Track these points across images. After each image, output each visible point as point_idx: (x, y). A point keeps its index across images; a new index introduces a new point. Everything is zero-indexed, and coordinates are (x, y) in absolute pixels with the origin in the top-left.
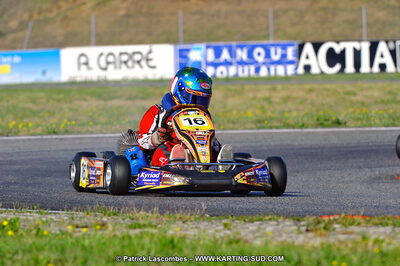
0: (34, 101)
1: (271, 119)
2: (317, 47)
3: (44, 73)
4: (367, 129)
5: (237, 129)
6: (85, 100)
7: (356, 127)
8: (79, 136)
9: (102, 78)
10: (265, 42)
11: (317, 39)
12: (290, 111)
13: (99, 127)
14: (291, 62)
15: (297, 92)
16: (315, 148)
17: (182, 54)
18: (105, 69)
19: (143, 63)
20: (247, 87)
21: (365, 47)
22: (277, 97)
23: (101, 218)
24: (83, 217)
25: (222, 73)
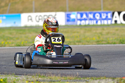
0: (11, 34)
1: (103, 41)
2: (119, 13)
3: (15, 23)
5: (90, 45)
6: (31, 33)
9: (37, 25)
10: (100, 11)
11: (119, 10)
12: (109, 38)
14: (110, 19)
17: (68, 16)
18: (38, 22)
20: (93, 28)
22: (104, 32)
23: (38, 78)
24: (32, 78)
25: (83, 23)
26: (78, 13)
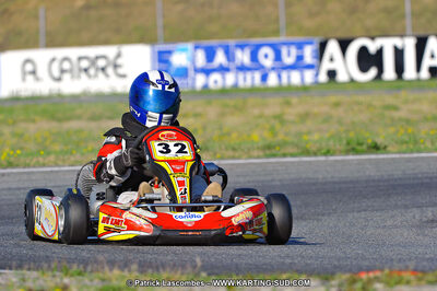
1: (284, 144)
2: (344, 45)
4: (415, 155)
5: (239, 158)
6: (34, 121)
7: (399, 153)
8: (26, 170)
9: (55, 92)
10: (274, 40)
11: (344, 35)
12: (309, 133)
13: (52, 158)
14: (310, 67)
15: (319, 106)
16: (345, 183)
17: (163, 58)
18: (59, 79)
19: (110, 70)
20: (251, 101)
21: (409, 45)
22: (291, 113)
23: (62, 279)
24: (38, 278)
25: (216, 82)
26: (196, 47)
